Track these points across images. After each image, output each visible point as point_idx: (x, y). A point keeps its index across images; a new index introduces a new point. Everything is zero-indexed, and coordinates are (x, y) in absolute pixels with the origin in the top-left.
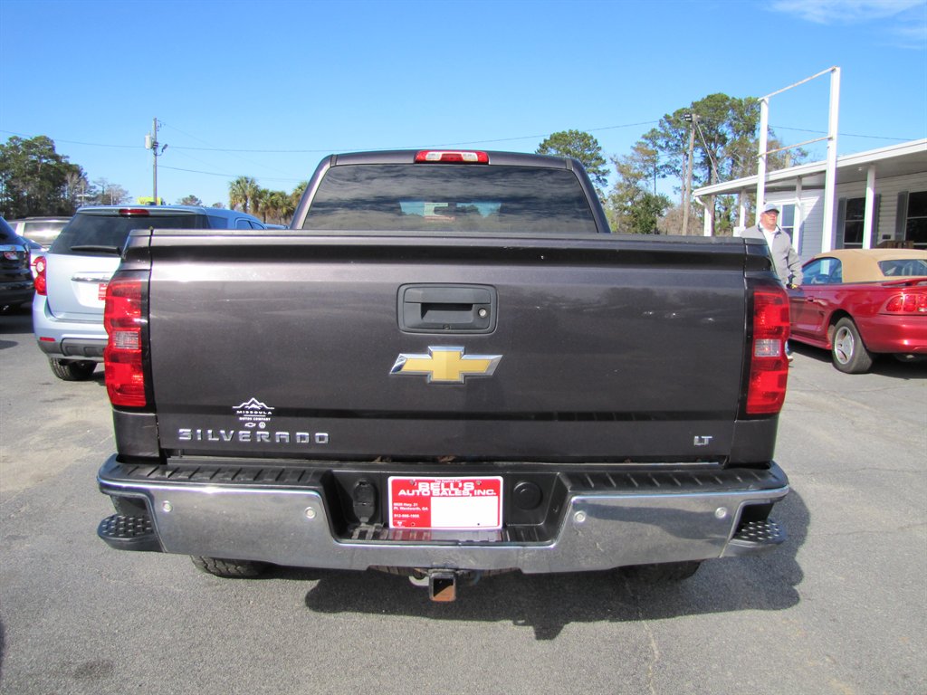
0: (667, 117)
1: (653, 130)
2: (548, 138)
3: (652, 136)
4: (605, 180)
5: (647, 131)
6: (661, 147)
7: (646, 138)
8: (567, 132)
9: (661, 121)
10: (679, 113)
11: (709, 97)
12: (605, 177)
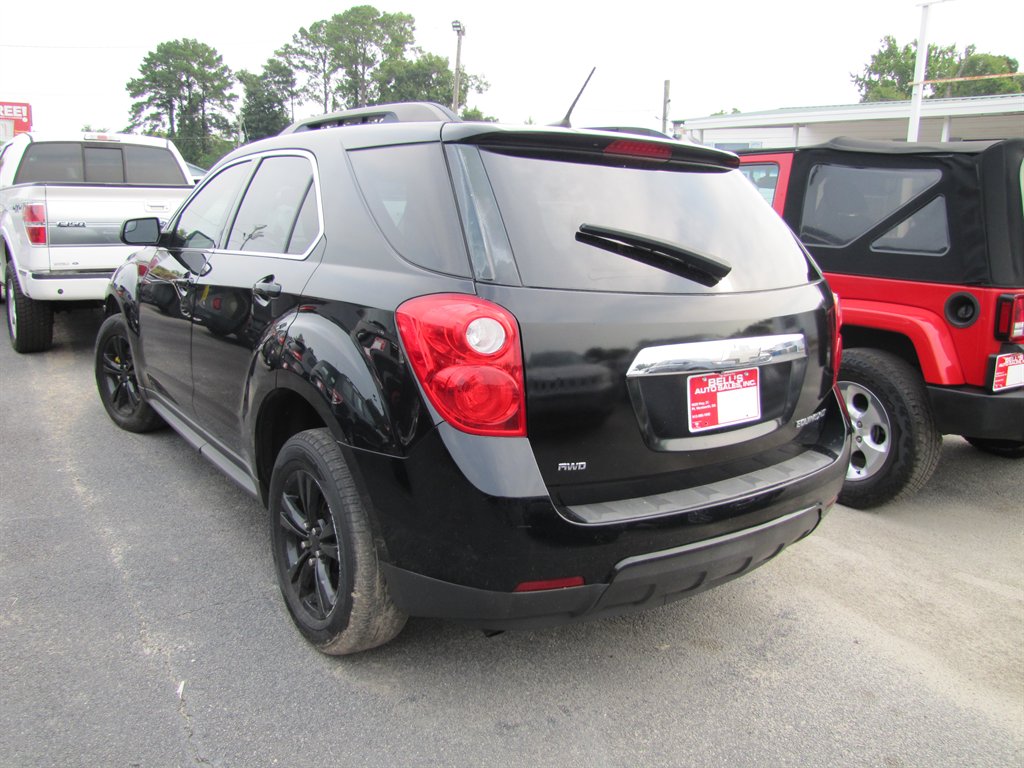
0: (302, 31)
1: (287, 46)
2: (155, 52)
3: (287, 51)
4: (230, 106)
5: (280, 47)
6: (297, 67)
7: (279, 54)
8: (181, 42)
9: (295, 36)
10: (316, 27)
11: (353, 9)
12: (232, 103)
